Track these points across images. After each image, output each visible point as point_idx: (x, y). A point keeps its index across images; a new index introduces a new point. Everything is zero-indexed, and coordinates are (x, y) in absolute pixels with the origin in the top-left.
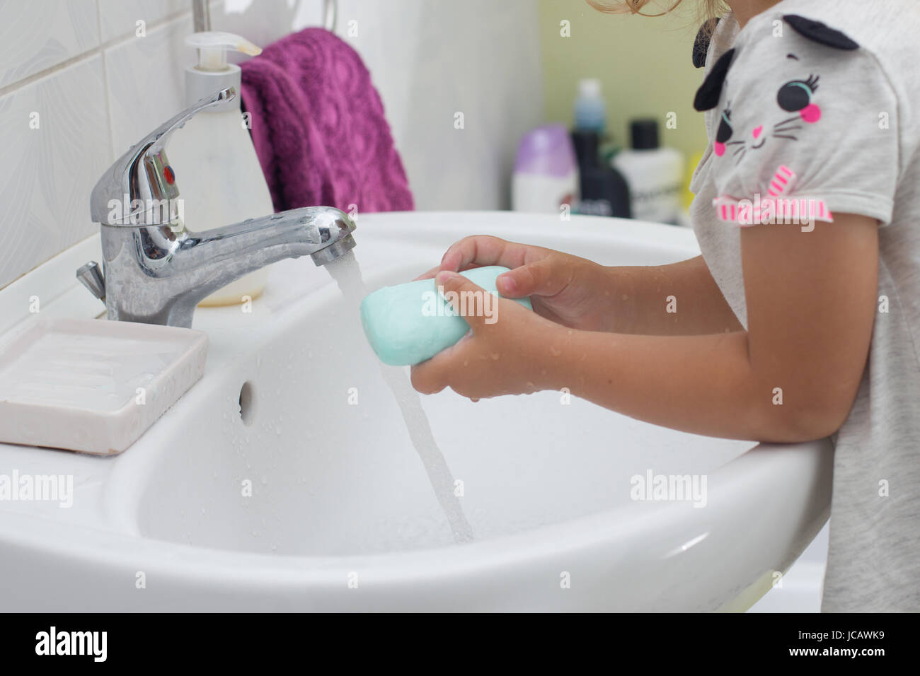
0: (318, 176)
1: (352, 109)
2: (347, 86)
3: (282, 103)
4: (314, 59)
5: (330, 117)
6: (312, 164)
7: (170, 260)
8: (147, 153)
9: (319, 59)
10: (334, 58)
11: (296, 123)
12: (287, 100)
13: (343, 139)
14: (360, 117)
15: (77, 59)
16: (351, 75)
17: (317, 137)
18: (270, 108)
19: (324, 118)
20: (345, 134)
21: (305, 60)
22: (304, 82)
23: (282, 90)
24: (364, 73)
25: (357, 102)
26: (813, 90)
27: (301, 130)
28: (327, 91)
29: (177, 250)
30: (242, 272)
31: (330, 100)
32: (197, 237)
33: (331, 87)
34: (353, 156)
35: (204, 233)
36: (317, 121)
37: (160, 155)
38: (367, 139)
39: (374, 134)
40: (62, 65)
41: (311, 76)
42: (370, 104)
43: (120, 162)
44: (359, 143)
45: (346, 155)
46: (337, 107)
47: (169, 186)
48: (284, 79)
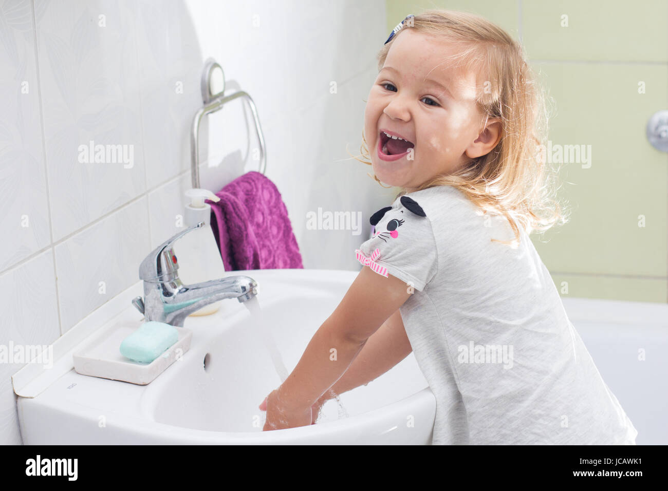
0: (251, 249)
1: (271, 213)
2: (269, 202)
3: (234, 215)
4: (252, 190)
5: (259, 218)
6: (248, 243)
7: (174, 298)
8: (165, 250)
9: (255, 190)
10: (263, 188)
11: (241, 224)
12: (236, 213)
13: (266, 229)
14: (275, 217)
15: (135, 199)
16: (271, 196)
17: (251, 230)
18: (228, 217)
19: (256, 220)
20: (267, 227)
21: (247, 191)
22: (247, 202)
23: (234, 209)
24: (278, 195)
25: (274, 210)
26: (400, 225)
27: (243, 228)
28: (258, 206)
29: (177, 294)
30: (206, 304)
31: (259, 210)
32: (187, 287)
33: (260, 203)
34: (271, 237)
35: (190, 286)
36: (252, 222)
37: (171, 251)
38: (279, 228)
39: (283, 225)
40: (128, 203)
41: (250, 199)
42: (280, 211)
43: (152, 253)
44: (274, 230)
45: (267, 237)
46: (263, 214)
47: (175, 265)
48: (235, 202)
